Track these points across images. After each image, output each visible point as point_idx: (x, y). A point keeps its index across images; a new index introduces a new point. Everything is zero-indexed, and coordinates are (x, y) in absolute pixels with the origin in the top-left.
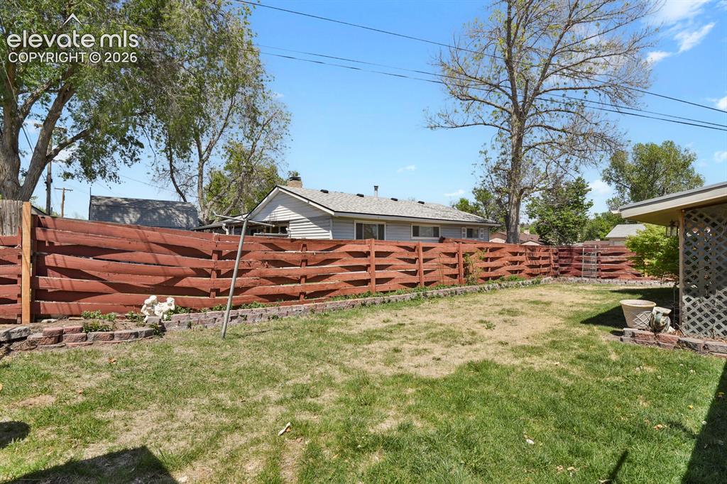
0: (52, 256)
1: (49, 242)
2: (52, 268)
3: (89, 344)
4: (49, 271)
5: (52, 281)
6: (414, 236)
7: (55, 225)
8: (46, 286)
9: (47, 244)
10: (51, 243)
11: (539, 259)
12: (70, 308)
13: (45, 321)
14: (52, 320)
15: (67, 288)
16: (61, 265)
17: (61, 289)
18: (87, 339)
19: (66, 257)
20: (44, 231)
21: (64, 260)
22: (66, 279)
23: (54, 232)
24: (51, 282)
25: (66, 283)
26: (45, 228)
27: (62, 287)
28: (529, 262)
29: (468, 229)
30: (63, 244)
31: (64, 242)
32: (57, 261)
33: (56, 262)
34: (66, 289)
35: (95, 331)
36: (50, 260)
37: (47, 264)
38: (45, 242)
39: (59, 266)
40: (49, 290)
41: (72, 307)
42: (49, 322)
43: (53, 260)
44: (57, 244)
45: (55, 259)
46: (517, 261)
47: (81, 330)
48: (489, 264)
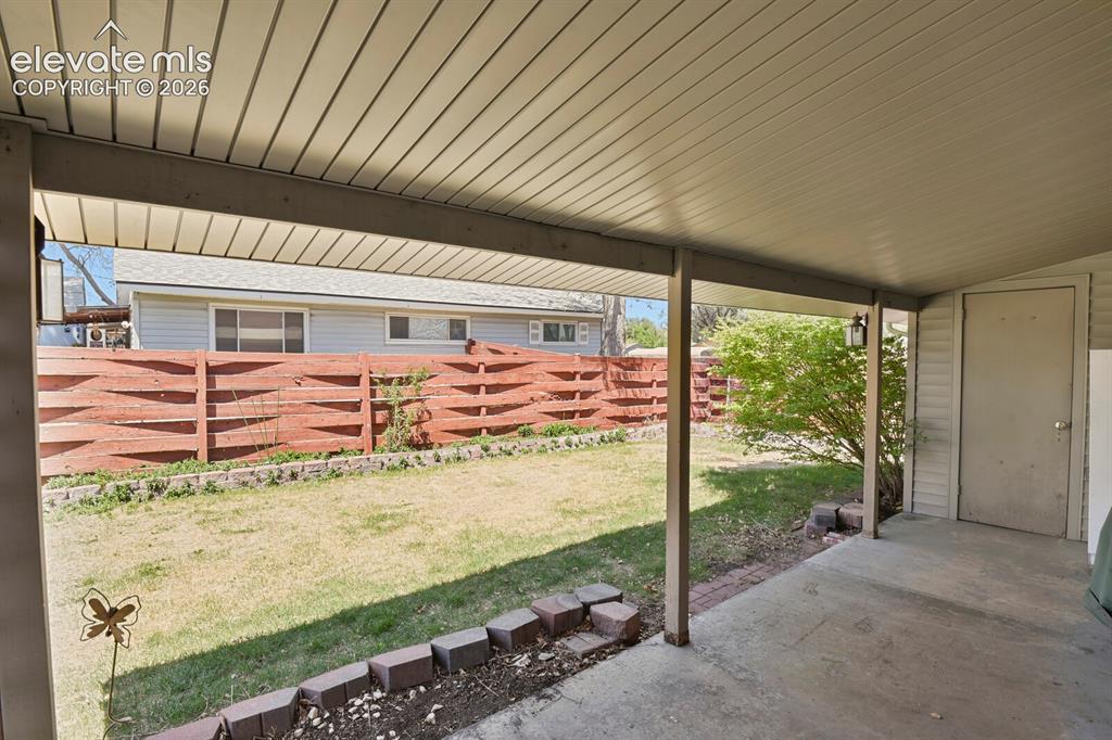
6: (393, 336)
11: (650, 385)
28: (615, 394)
29: (546, 325)
46: (575, 392)
48: (483, 399)
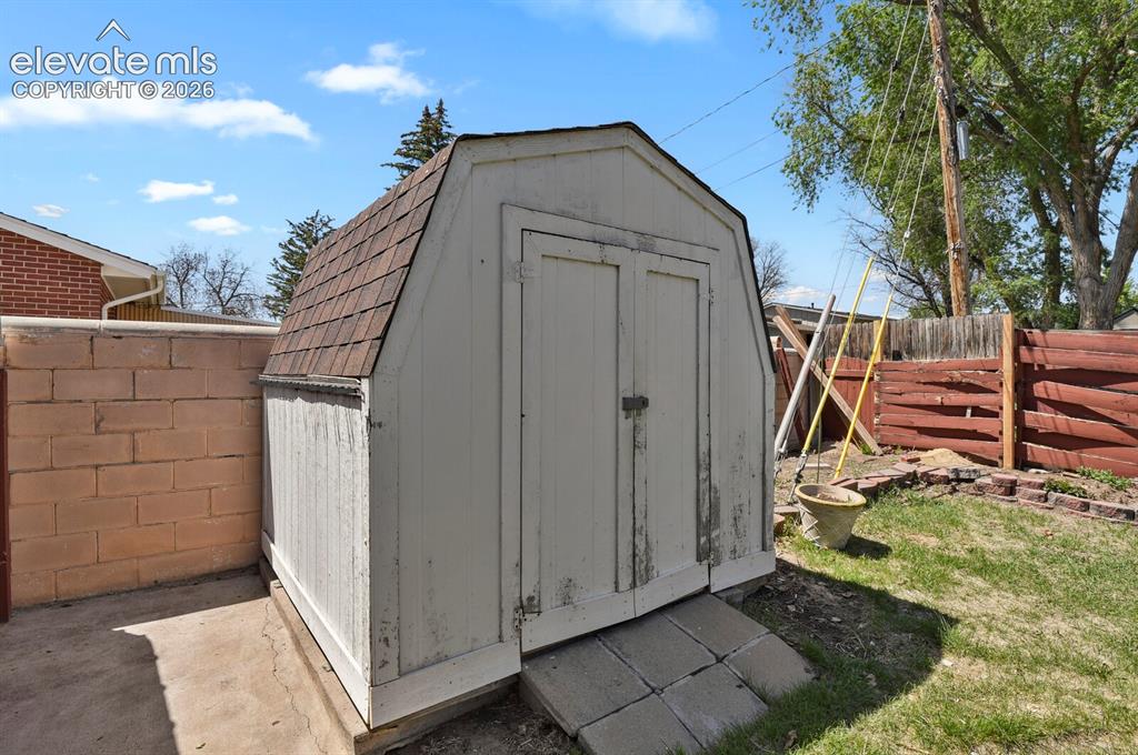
0: (1042, 383)
1: (1038, 365)
2: (1042, 400)
3: (1047, 508)
4: (1040, 405)
5: (1042, 418)
7: (1045, 341)
8: (1035, 425)
9: (1036, 368)
10: (1041, 367)
12: (1067, 460)
13: (1034, 470)
14: (1042, 471)
15: (1063, 429)
16: (1054, 397)
17: (1054, 431)
18: (1046, 500)
19: (1060, 385)
20: (1030, 350)
21: (1058, 390)
22: (1061, 417)
23: (1043, 351)
24: (1040, 419)
25: (1062, 421)
26: (1030, 345)
27: (1056, 428)
30: (1058, 367)
31: (1059, 364)
32: (1049, 391)
33: (1047, 392)
34: (1061, 431)
35: (1063, 492)
36: (1039, 389)
37: (1036, 395)
38: (1033, 365)
39: (1052, 398)
40: (1040, 431)
41: (1070, 457)
42: (1038, 473)
43: (1043, 390)
44: (1049, 367)
45: (1046, 388)
47: (1041, 486)
